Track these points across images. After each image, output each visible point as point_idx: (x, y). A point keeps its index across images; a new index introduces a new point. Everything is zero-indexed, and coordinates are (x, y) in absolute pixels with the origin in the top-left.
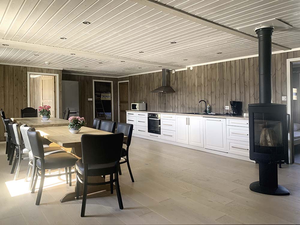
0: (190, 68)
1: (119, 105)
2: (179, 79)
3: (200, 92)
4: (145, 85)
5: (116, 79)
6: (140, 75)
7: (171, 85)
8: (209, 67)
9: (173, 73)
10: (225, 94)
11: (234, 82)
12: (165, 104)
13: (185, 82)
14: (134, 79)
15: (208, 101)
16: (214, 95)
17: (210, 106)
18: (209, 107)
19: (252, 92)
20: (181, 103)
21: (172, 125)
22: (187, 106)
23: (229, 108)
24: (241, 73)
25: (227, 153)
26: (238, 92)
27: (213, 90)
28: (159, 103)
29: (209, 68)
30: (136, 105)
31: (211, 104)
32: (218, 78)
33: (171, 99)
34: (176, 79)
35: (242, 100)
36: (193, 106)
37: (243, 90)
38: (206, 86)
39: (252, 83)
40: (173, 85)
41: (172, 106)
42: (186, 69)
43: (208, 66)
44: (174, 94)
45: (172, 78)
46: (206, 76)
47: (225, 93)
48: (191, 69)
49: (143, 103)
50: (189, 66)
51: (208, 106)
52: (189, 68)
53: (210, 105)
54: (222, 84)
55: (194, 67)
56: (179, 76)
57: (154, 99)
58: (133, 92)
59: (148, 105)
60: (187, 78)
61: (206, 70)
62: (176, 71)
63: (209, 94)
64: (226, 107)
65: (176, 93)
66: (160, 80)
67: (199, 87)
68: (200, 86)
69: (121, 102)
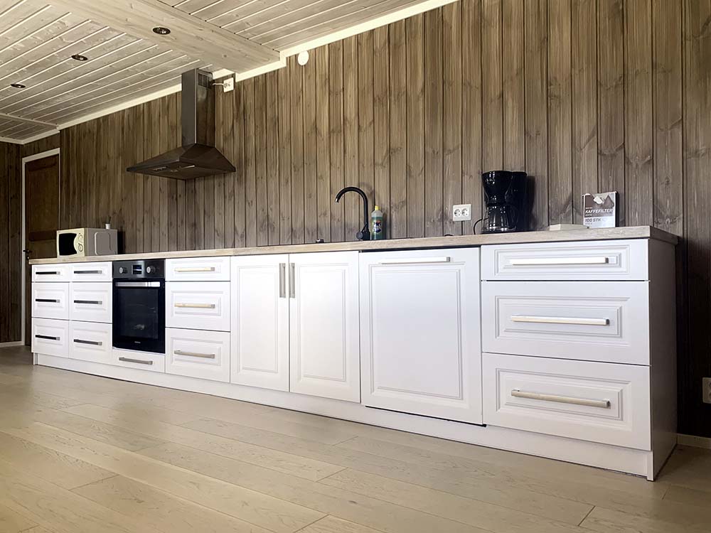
0: (296, 56)
1: (24, 248)
2: (250, 112)
3: (337, 158)
4: (118, 158)
5: (15, 150)
6: (98, 119)
7: (220, 142)
8: (380, 40)
9: (225, 90)
10: (450, 152)
11: (494, 91)
12: (195, 225)
13: (276, 121)
14: (80, 139)
15: (373, 193)
16: (399, 162)
17: (385, 215)
18: (381, 215)
19: (585, 123)
20: (260, 213)
21: (213, 306)
22: (285, 226)
23: (468, 213)
24: (533, 43)
25: (485, 425)
26: (513, 135)
27: (398, 138)
28: (170, 224)
29: (378, 45)
30: (75, 235)
31: (386, 206)
32: (420, 85)
33: (218, 201)
34: (241, 114)
35: (537, 169)
36: (311, 223)
37: (539, 119)
38: (364, 125)
39: (584, 83)
40: (225, 139)
41: (221, 230)
42: (280, 64)
43: (377, 36)
44: (231, 179)
45: (225, 112)
46: (366, 81)
47: (450, 145)
48: (303, 60)
49: (108, 226)
50: (291, 52)
51: (375, 214)
52: (293, 60)
53: (381, 210)
54: (438, 105)
55: (314, 53)
56: (250, 101)
57: (150, 212)
58: (74, 193)
59: (128, 236)
60: (285, 106)
61: (365, 54)
62: (241, 77)
63: (379, 160)
64: (455, 207)
65: (241, 176)
66: (173, 128)
67: (334, 137)
68: (337, 129)
69: (30, 238)
